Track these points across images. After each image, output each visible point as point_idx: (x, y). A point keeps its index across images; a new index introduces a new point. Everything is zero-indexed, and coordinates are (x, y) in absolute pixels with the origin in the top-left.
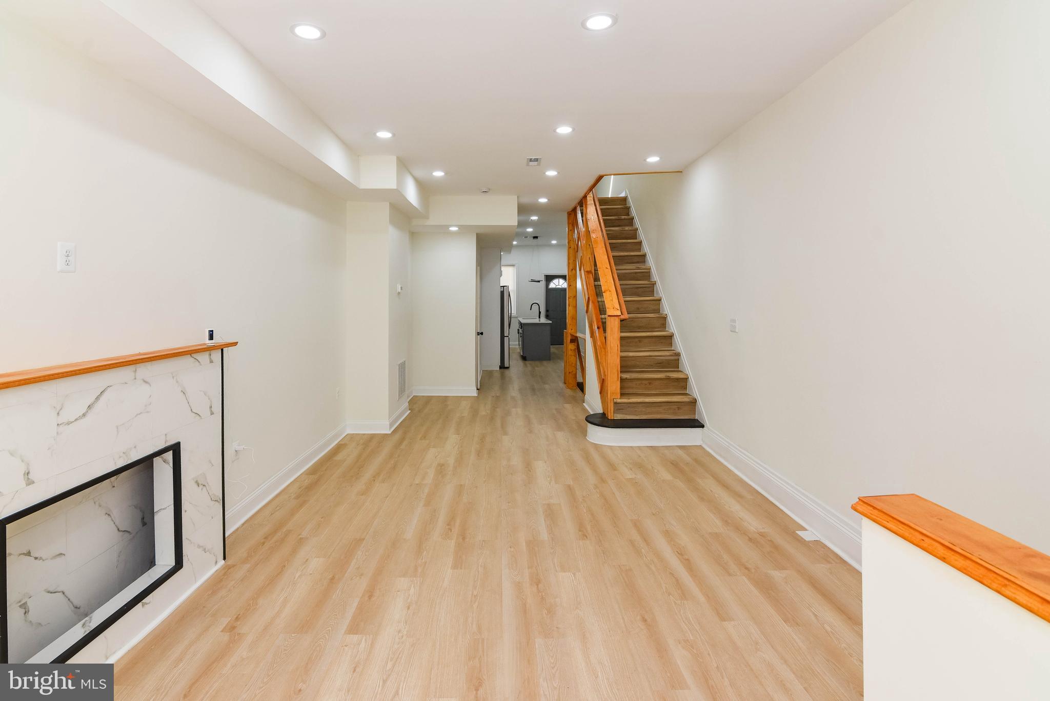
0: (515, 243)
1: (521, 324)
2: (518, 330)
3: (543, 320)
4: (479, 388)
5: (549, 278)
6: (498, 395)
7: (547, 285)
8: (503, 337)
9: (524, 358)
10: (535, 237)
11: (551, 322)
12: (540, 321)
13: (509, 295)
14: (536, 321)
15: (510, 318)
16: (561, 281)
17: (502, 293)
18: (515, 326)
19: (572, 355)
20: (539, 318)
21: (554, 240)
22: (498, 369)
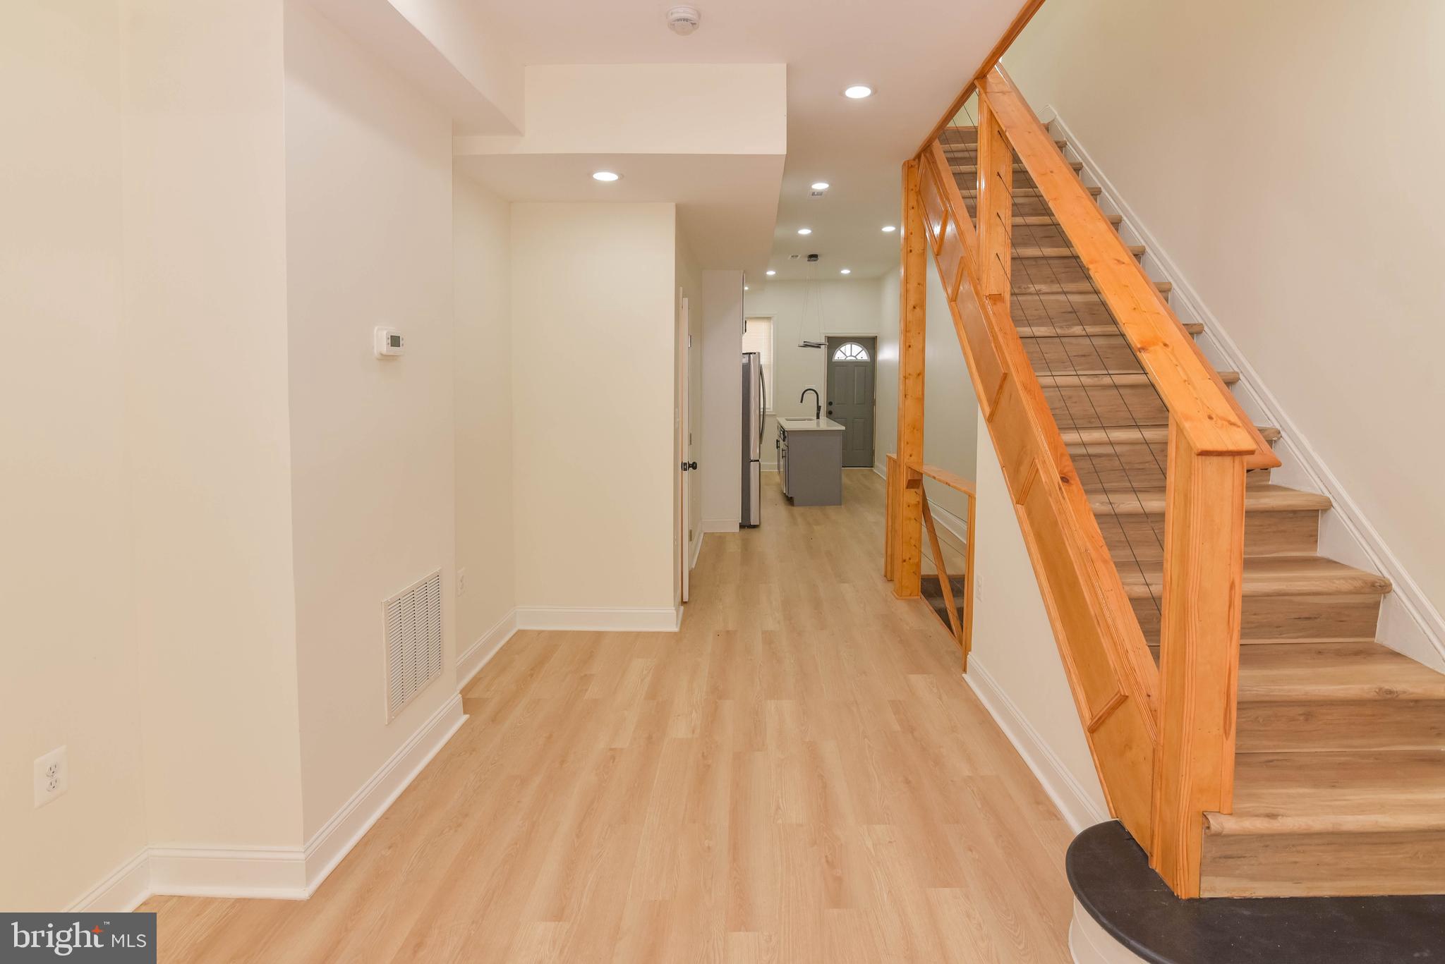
0: (771, 273)
1: (784, 432)
2: (778, 441)
3: (825, 424)
4: (686, 598)
5: (834, 343)
6: (731, 627)
7: (830, 355)
8: (746, 461)
9: (790, 500)
10: (813, 257)
11: (843, 428)
12: (818, 424)
13: (761, 373)
14: (811, 425)
15: (763, 416)
16: (856, 349)
17: (746, 369)
18: (772, 434)
19: (910, 519)
20: (818, 417)
21: (847, 267)
22: (737, 529)
